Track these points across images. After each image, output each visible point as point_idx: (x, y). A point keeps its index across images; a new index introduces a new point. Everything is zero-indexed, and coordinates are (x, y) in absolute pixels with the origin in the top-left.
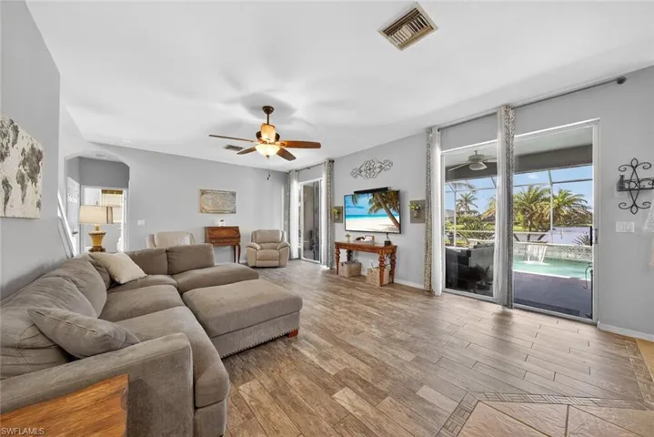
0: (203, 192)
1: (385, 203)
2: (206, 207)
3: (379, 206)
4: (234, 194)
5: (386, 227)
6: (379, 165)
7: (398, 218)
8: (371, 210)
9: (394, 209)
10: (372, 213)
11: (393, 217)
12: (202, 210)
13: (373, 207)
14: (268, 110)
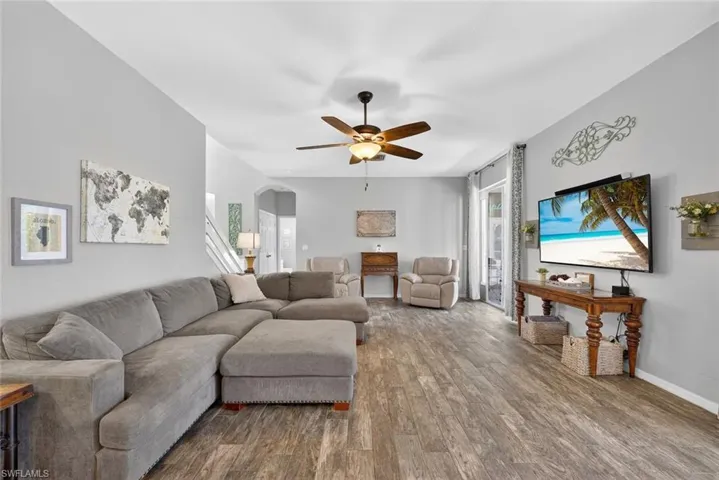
0: (359, 214)
1: (614, 206)
2: (362, 230)
3: (601, 213)
4: (393, 214)
5: (615, 257)
6: (605, 132)
7: (644, 238)
8: (585, 223)
9: (635, 218)
10: (588, 228)
11: (632, 237)
12: (360, 234)
13: (590, 217)
14: (365, 97)
